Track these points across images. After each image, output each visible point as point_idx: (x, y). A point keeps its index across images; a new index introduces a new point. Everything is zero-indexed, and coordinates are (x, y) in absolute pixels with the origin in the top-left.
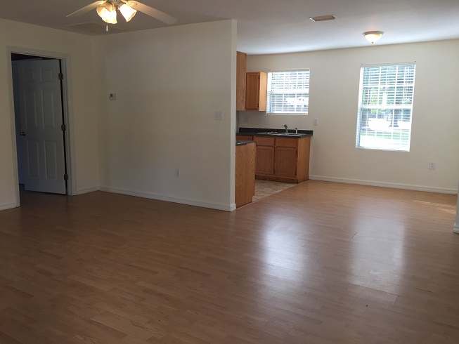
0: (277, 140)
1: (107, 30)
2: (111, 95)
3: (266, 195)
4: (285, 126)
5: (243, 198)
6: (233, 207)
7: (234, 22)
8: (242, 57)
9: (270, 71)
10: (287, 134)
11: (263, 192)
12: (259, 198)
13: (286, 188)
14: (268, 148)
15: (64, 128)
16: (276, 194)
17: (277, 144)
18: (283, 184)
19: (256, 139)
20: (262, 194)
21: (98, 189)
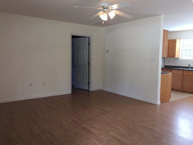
0: (185, 72)
1: (103, 23)
2: (107, 51)
3: (177, 99)
4: (189, 65)
5: (164, 99)
6: (159, 103)
7: (162, 16)
8: (166, 32)
9: (182, 38)
10: (190, 69)
11: (176, 97)
12: (173, 100)
13: (188, 96)
14: (180, 75)
15: (89, 64)
16: (183, 99)
17: (184, 74)
18: (187, 94)
19: (173, 71)
20: (175, 98)
21: (100, 89)
